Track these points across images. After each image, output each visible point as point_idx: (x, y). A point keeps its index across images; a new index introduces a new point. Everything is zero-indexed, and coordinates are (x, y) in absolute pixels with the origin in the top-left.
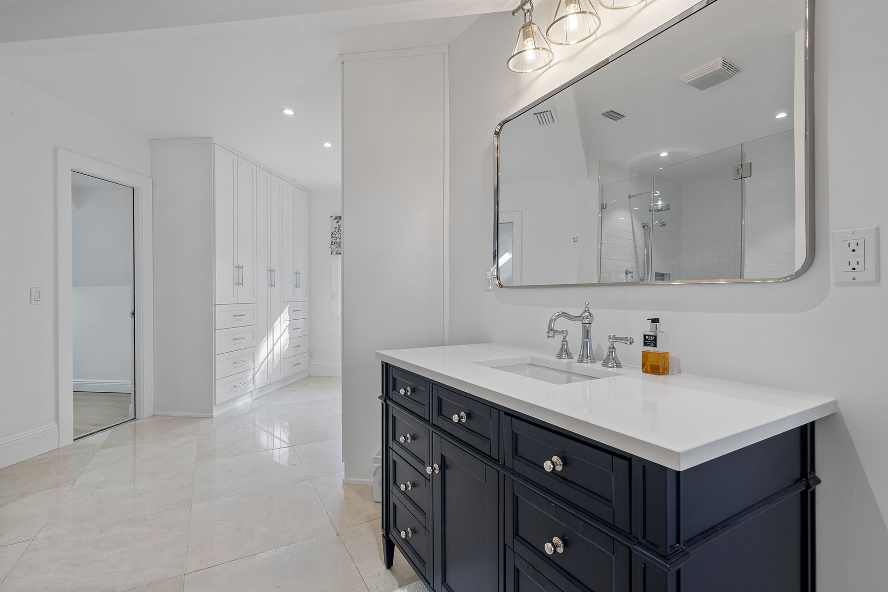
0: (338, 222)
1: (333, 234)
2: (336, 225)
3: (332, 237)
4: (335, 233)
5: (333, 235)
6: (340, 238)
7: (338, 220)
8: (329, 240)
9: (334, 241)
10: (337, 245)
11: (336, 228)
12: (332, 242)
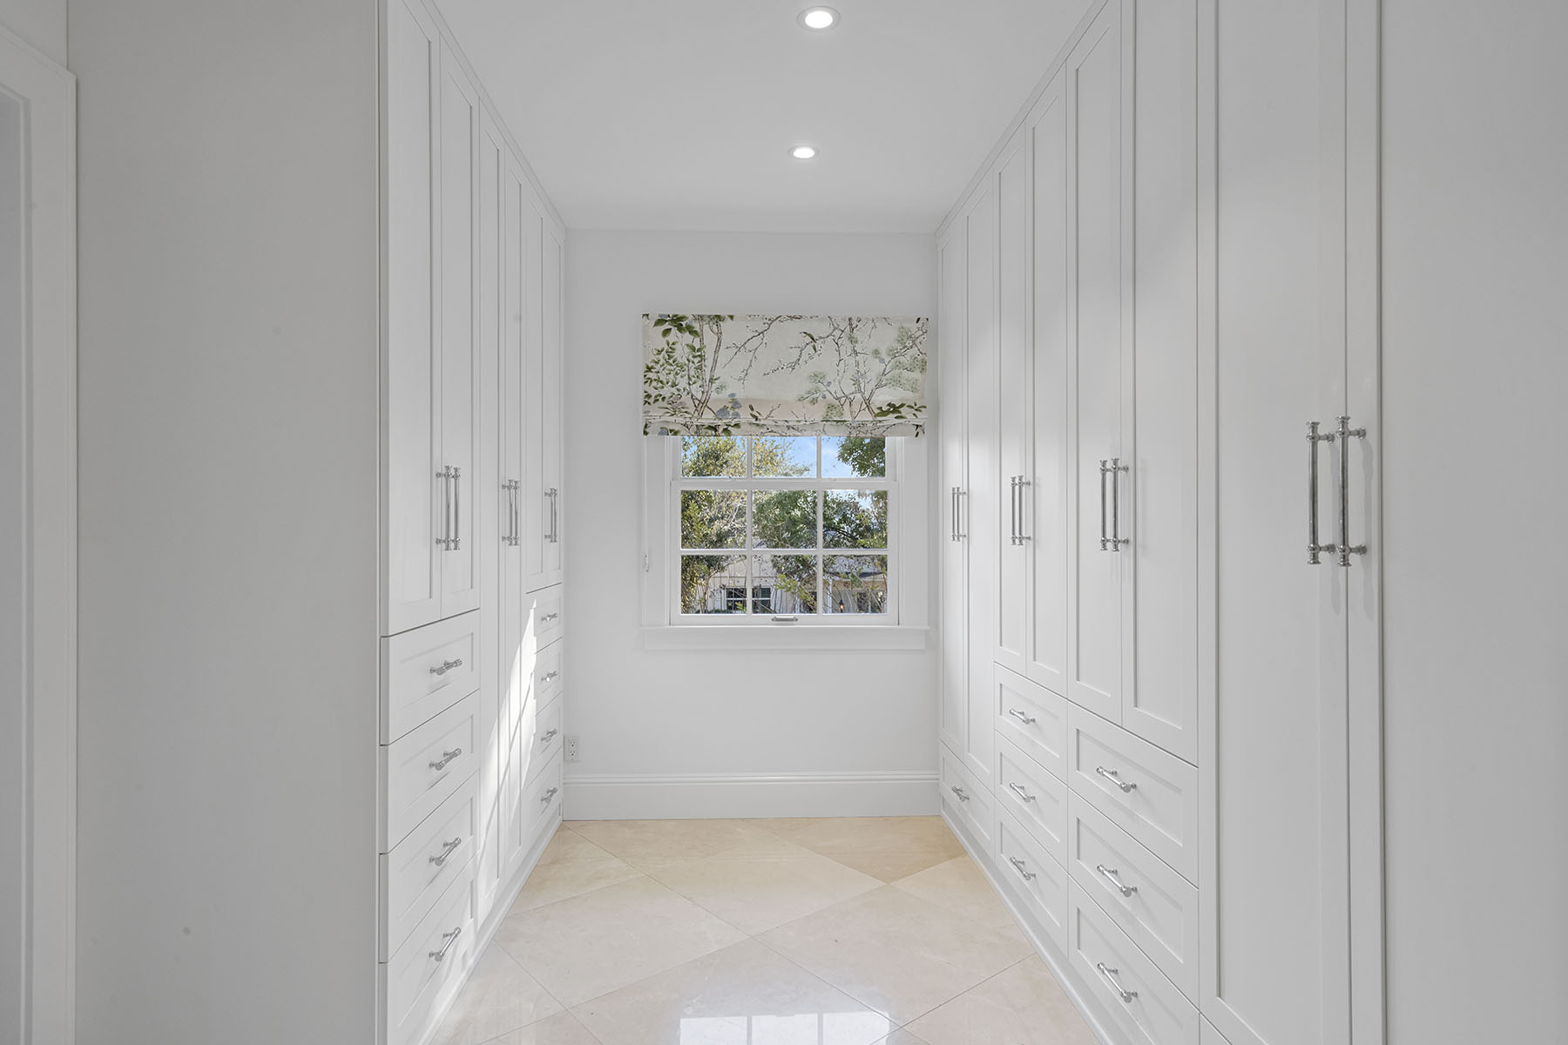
0: (667, 332)
1: (649, 369)
2: (661, 343)
3: (648, 381)
4: (658, 367)
5: (650, 375)
6: (674, 385)
7: (667, 326)
8: (640, 388)
9: (654, 393)
10: (665, 404)
11: (659, 352)
12: (649, 396)
